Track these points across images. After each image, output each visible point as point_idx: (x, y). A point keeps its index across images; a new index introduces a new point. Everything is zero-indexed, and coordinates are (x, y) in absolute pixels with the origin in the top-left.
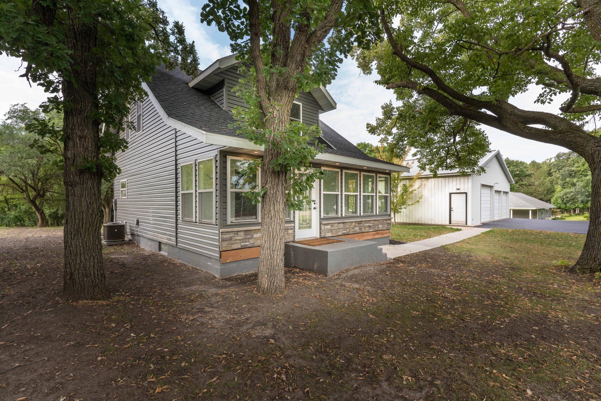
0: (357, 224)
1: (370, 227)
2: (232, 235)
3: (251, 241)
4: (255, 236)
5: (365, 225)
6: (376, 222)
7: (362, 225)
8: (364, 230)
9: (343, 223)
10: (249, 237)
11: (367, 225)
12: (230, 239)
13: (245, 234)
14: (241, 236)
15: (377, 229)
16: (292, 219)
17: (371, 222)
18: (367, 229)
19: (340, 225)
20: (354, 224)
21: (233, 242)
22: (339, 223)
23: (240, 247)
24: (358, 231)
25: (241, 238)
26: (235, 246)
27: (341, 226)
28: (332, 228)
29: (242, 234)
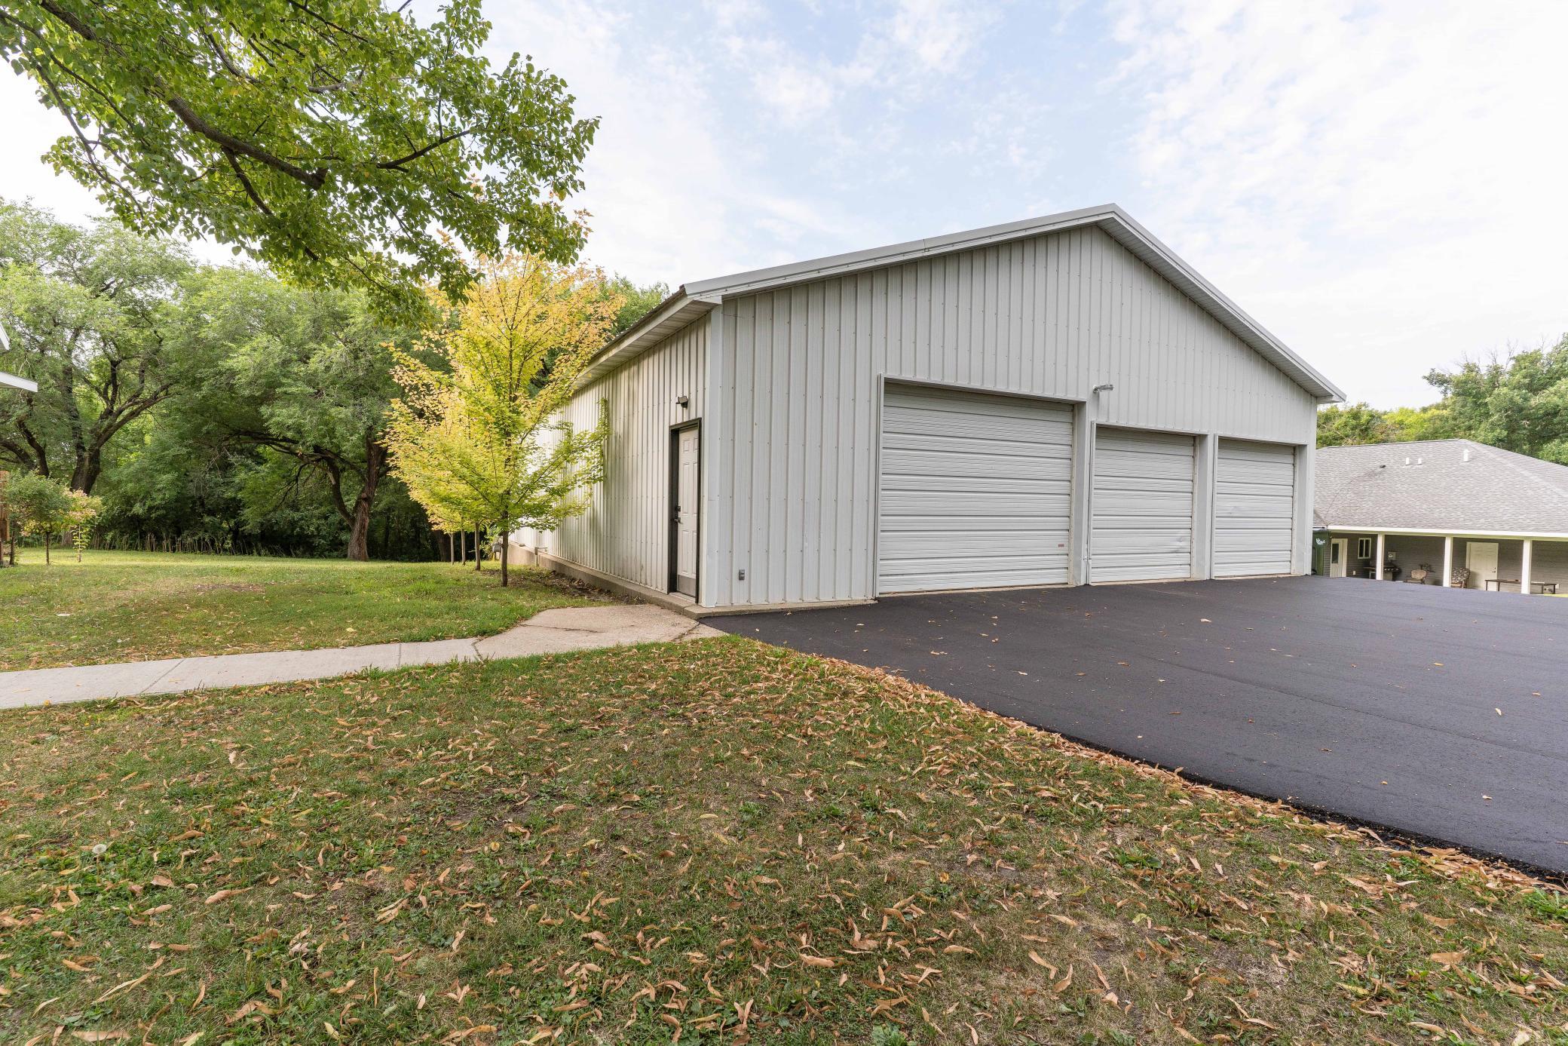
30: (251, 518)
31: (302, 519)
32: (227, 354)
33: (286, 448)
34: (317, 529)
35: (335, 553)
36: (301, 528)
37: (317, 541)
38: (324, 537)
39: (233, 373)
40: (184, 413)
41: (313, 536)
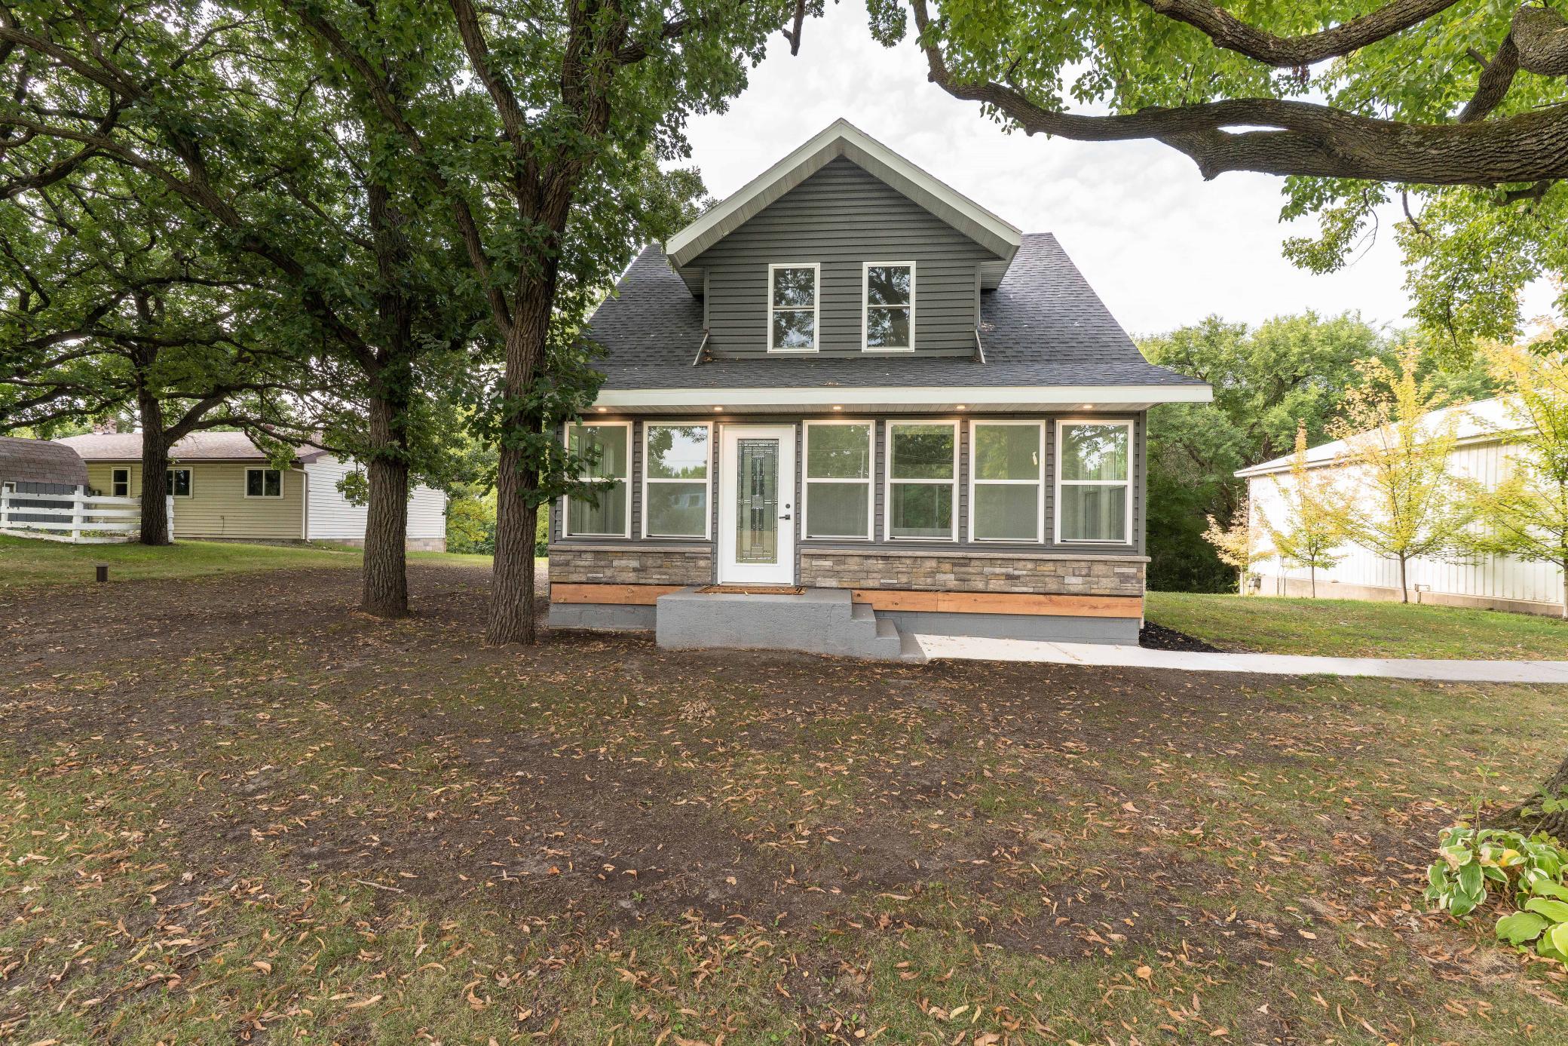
0: (947, 566)
1: (1010, 577)
2: (569, 557)
3: (609, 573)
4: (616, 563)
5: (988, 569)
6: (1048, 568)
7: (970, 570)
8: (978, 586)
9: (885, 558)
10: (602, 563)
11: (998, 570)
12: (567, 564)
13: (595, 559)
14: (587, 561)
15: (1052, 587)
16: (708, 536)
18: (997, 585)
19: (872, 561)
20: (929, 564)
21: (572, 569)
22: (867, 557)
23: (584, 579)
24: (952, 584)
25: (587, 564)
26: (575, 578)
27: (880, 564)
28: (835, 569)
29: (589, 556)
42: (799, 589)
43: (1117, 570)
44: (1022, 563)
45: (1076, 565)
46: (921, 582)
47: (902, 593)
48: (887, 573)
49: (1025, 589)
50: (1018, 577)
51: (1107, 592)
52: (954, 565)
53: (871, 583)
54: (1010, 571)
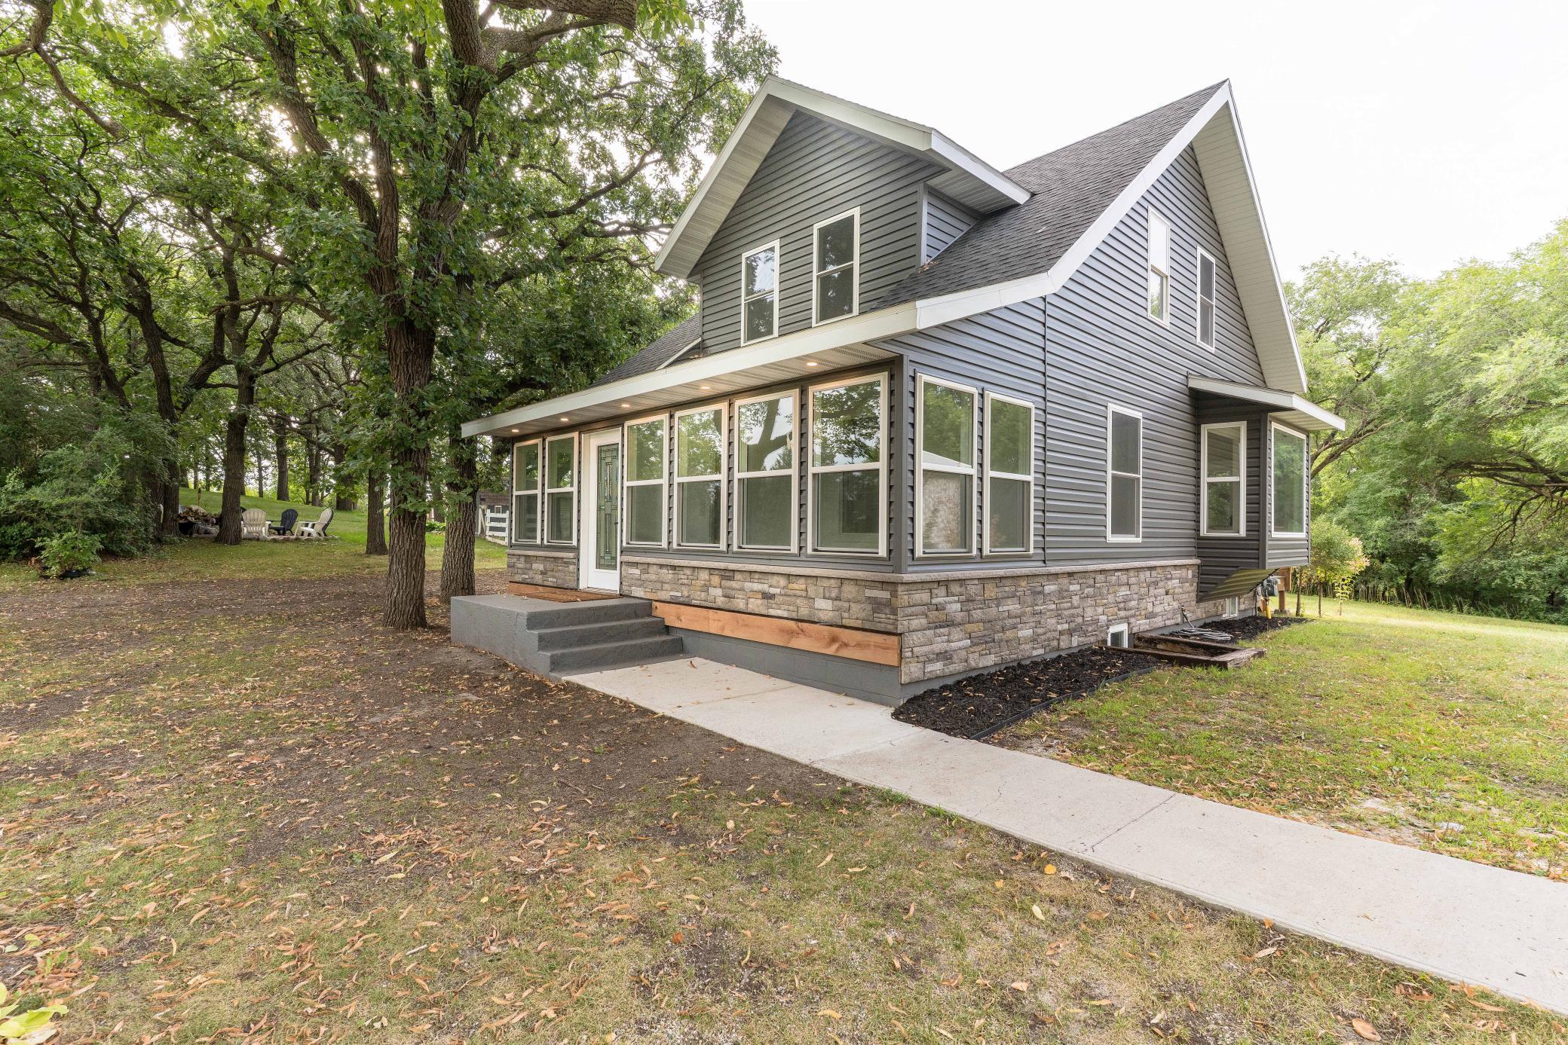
0: (716, 580)
1: (767, 596)
2: (515, 560)
3: (530, 574)
5: (748, 585)
6: (799, 585)
7: (734, 584)
8: (740, 604)
9: (674, 567)
10: (528, 566)
11: (757, 586)
12: (514, 565)
13: (525, 562)
15: (804, 612)
16: (575, 544)
17: (774, 580)
18: (756, 604)
19: (665, 571)
20: (704, 575)
22: (661, 566)
23: (520, 579)
24: (720, 601)
25: (522, 566)
26: (517, 578)
27: (667, 575)
28: (644, 577)
30: (1443, 567)
31: (1502, 569)
32: (1474, 366)
33: (1513, 479)
34: (1526, 581)
35: (1556, 615)
36: (1501, 578)
37: (1525, 597)
38: (1536, 593)
39: (1481, 391)
40: (1394, 448)
41: (1520, 590)
42: (621, 595)
43: (869, 593)
44: (776, 578)
45: (826, 583)
46: (698, 597)
47: (682, 607)
48: (677, 583)
49: (779, 613)
50: (772, 597)
51: (858, 624)
52: (723, 578)
53: (664, 595)
54: (765, 587)
